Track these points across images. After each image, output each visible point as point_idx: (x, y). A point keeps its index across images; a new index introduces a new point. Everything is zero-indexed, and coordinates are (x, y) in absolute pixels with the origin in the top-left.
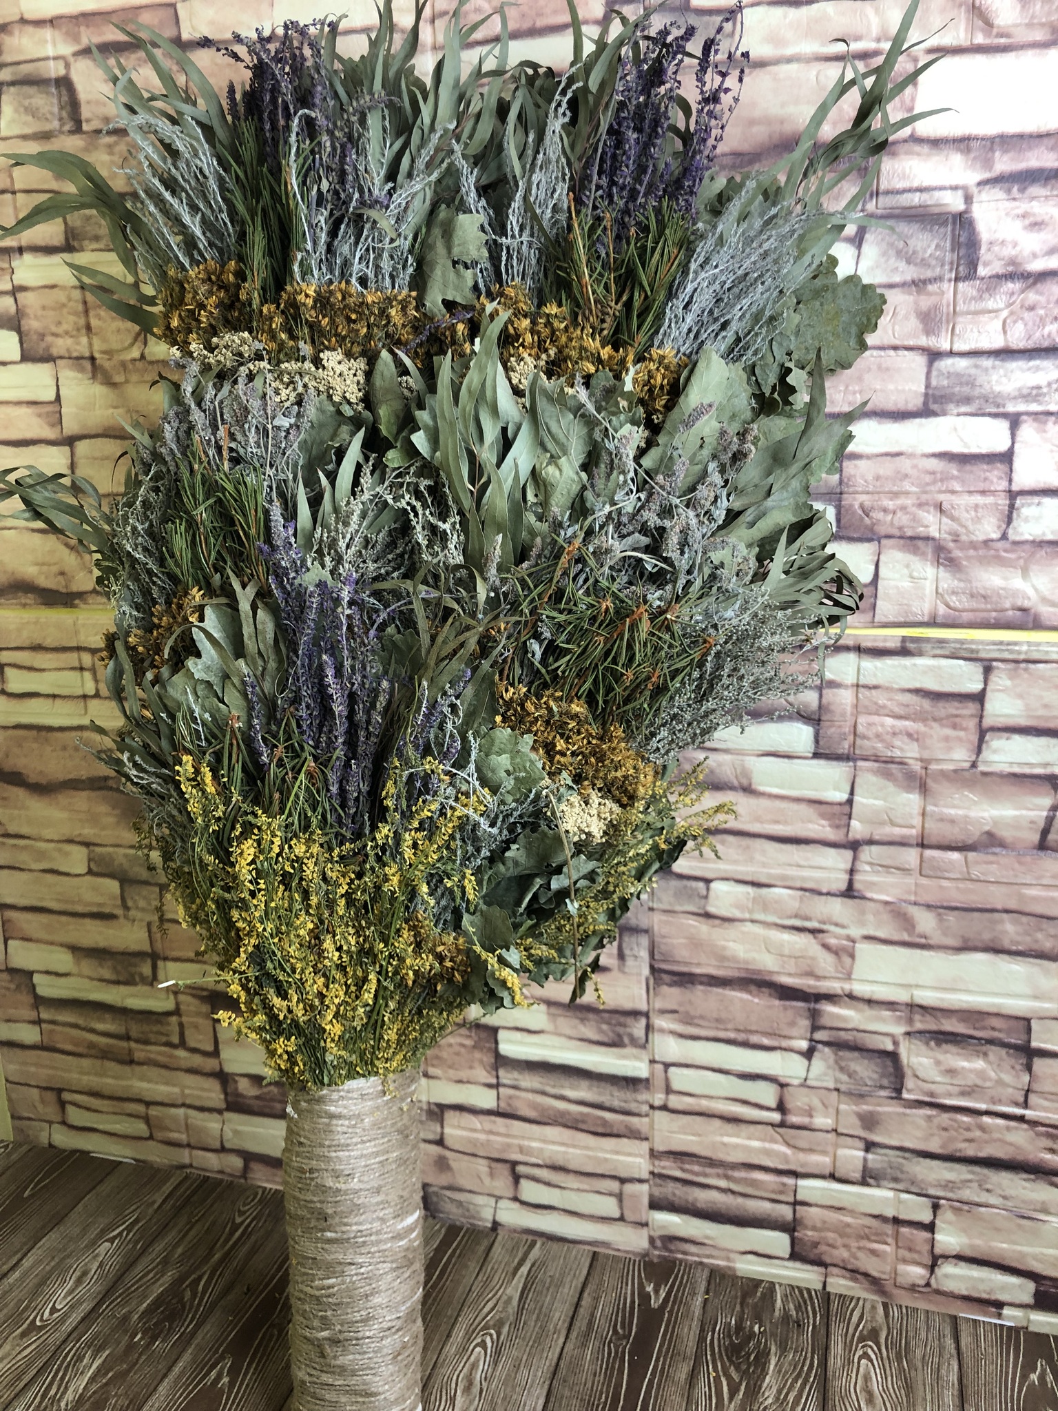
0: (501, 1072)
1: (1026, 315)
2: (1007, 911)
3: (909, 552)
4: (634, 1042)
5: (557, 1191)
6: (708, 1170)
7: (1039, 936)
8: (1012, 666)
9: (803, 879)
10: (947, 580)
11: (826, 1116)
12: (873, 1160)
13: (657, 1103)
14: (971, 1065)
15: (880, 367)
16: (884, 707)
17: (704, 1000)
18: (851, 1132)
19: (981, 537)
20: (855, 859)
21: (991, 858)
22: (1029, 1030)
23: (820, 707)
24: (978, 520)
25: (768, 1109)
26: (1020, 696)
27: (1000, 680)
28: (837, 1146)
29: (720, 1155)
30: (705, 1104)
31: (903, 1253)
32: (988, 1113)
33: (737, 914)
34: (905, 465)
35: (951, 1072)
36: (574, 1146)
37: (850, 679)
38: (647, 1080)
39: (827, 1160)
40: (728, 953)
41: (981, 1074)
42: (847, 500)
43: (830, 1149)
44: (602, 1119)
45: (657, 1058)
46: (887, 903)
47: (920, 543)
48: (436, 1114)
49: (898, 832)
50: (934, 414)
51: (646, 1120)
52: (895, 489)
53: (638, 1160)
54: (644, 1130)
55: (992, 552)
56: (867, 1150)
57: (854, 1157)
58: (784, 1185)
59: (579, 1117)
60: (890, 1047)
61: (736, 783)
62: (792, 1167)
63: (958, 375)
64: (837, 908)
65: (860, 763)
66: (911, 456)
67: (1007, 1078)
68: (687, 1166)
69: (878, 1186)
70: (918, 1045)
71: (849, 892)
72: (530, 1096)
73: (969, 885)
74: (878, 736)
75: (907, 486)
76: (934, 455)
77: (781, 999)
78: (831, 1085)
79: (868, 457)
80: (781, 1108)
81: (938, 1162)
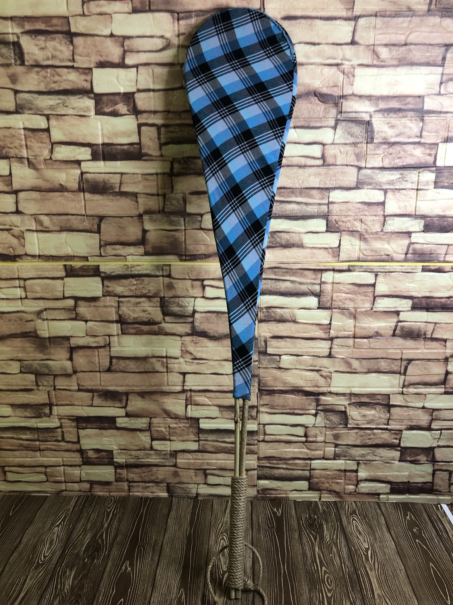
0: (200, 435)
1: (389, 156)
2: (382, 358)
3: (351, 236)
4: (252, 418)
5: (222, 478)
6: (279, 462)
7: (393, 366)
8: (384, 274)
9: (314, 352)
10: (363, 245)
11: (321, 437)
12: (338, 450)
13: (261, 439)
14: (370, 413)
15: (342, 172)
16: (342, 290)
17: (279, 399)
18: (330, 441)
19: (375, 231)
20: (332, 344)
21: (377, 340)
22: (389, 398)
23: (320, 291)
24: (374, 225)
25: (301, 437)
26: (387, 284)
27: (380, 279)
28: (325, 447)
29: (284, 456)
30: (278, 437)
31: (347, 482)
32: (376, 429)
33: (291, 367)
34: (350, 206)
35: (364, 416)
36: (229, 460)
37: (330, 281)
38: (257, 431)
39: (322, 452)
40: (287, 381)
41: (374, 415)
42: (330, 218)
43: (323, 449)
45: (261, 423)
46: (342, 359)
47: (354, 233)
48: (173, 455)
49: (346, 333)
50: (359, 188)
51: (256, 446)
52: (346, 214)
53: (253, 462)
54: (256, 450)
55: (378, 236)
56: (335, 447)
57: (332, 450)
58: (307, 463)
59: (231, 449)
60: (344, 410)
61: (290, 320)
62: (310, 457)
63: (368, 175)
64: (326, 362)
65: (334, 310)
66: (352, 203)
67: (382, 416)
68: (271, 462)
69: (339, 459)
70: (353, 408)
71: (330, 356)
72: (212, 443)
73: (370, 350)
74: (340, 300)
75: (350, 213)
76: (360, 203)
77: (306, 396)
78: (323, 425)
79: (337, 203)
80: (306, 436)
81: (359, 448)
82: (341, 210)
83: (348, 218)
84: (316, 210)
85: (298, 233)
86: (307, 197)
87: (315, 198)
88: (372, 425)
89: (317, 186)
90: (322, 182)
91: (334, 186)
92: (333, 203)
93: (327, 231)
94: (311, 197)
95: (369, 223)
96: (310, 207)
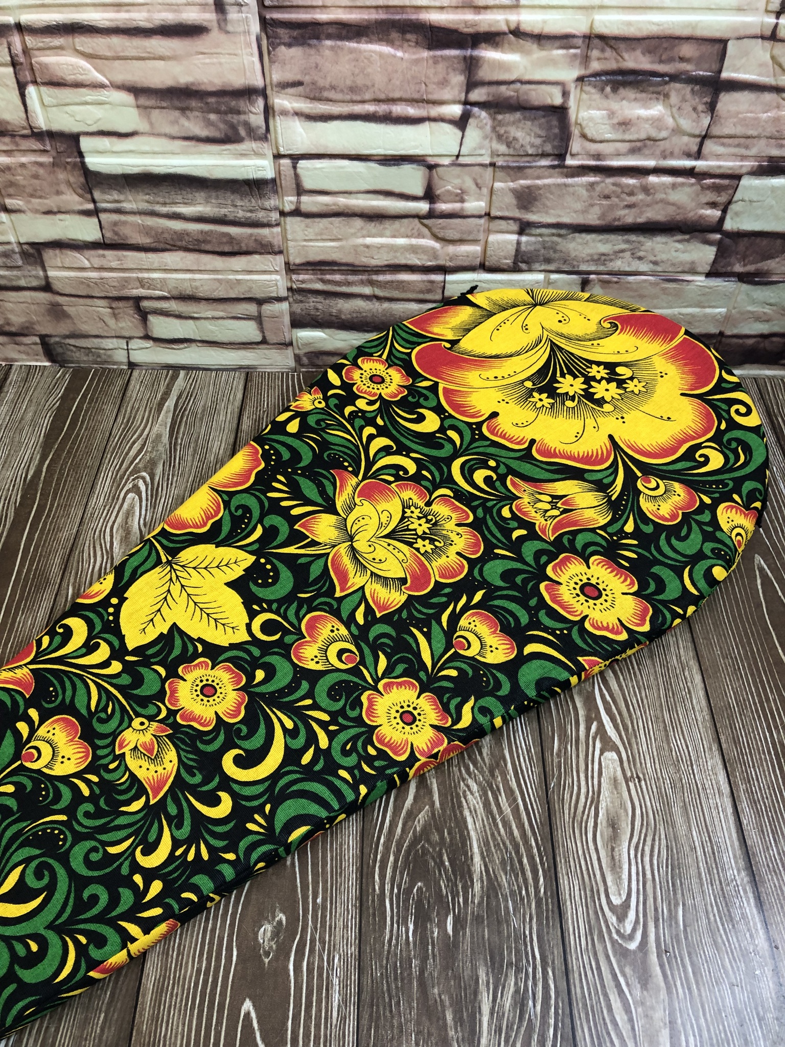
0: (97, 195)
4: (252, 133)
5: (191, 322)
6: (351, 278)
11: (478, 200)
12: (527, 243)
13: (288, 208)
14: (647, 112)
18: (506, 214)
22: (723, 55)
25: (415, 198)
28: (488, 231)
29: (364, 260)
30: (342, 201)
32: (657, 171)
35: (625, 124)
36: (200, 271)
38: (274, 181)
39: (477, 249)
41: (656, 122)
43: (481, 236)
44: (227, 235)
45: (282, 151)
48: (32, 256)
51: (278, 230)
53: (274, 277)
54: (277, 241)
56: (521, 232)
57: (509, 242)
58: (432, 282)
59: (200, 237)
60: (558, 100)
62: (441, 262)
68: (328, 277)
69: (530, 270)
70: (590, 92)
72: (140, 220)
78: (486, 160)
80: (430, 195)
81: (593, 236)
88: (647, 157)
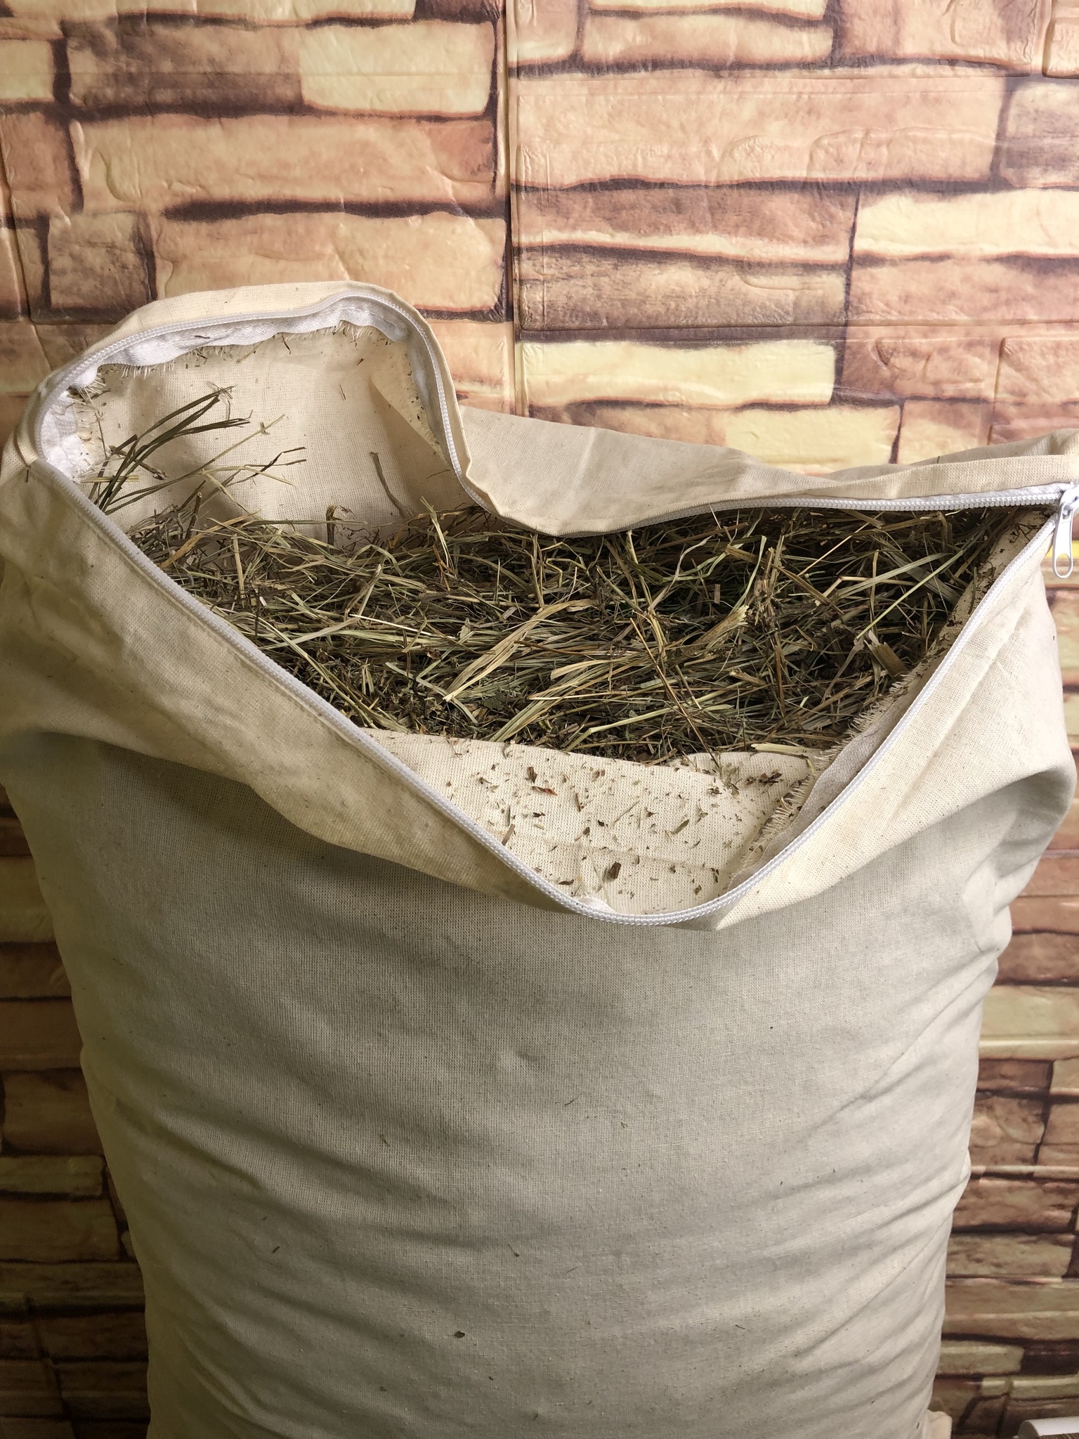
82: (906, 298)
83: (942, 338)
84: (792, 296)
85: (702, 408)
86: (750, 233)
87: (785, 238)
89: (799, 172)
90: (821, 155)
91: (878, 174)
92: (871, 260)
93: (837, 400)
94: (766, 228)
95: (1036, 361)
96: (763, 280)
